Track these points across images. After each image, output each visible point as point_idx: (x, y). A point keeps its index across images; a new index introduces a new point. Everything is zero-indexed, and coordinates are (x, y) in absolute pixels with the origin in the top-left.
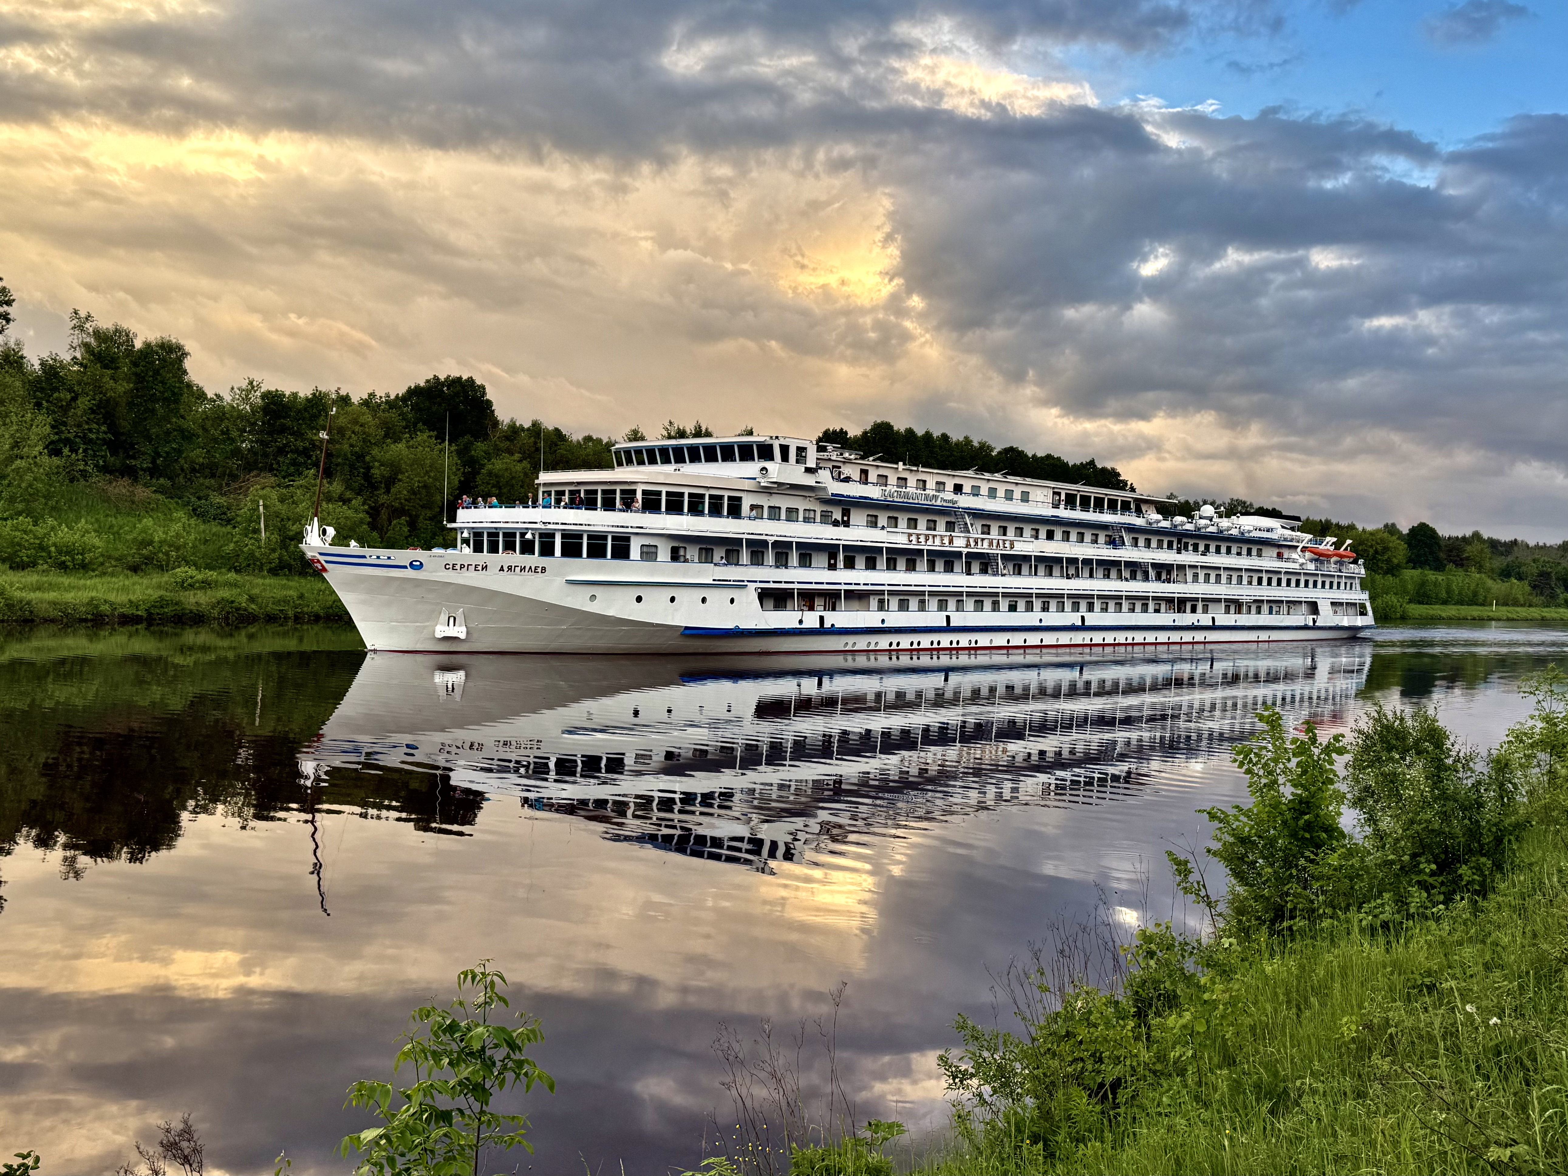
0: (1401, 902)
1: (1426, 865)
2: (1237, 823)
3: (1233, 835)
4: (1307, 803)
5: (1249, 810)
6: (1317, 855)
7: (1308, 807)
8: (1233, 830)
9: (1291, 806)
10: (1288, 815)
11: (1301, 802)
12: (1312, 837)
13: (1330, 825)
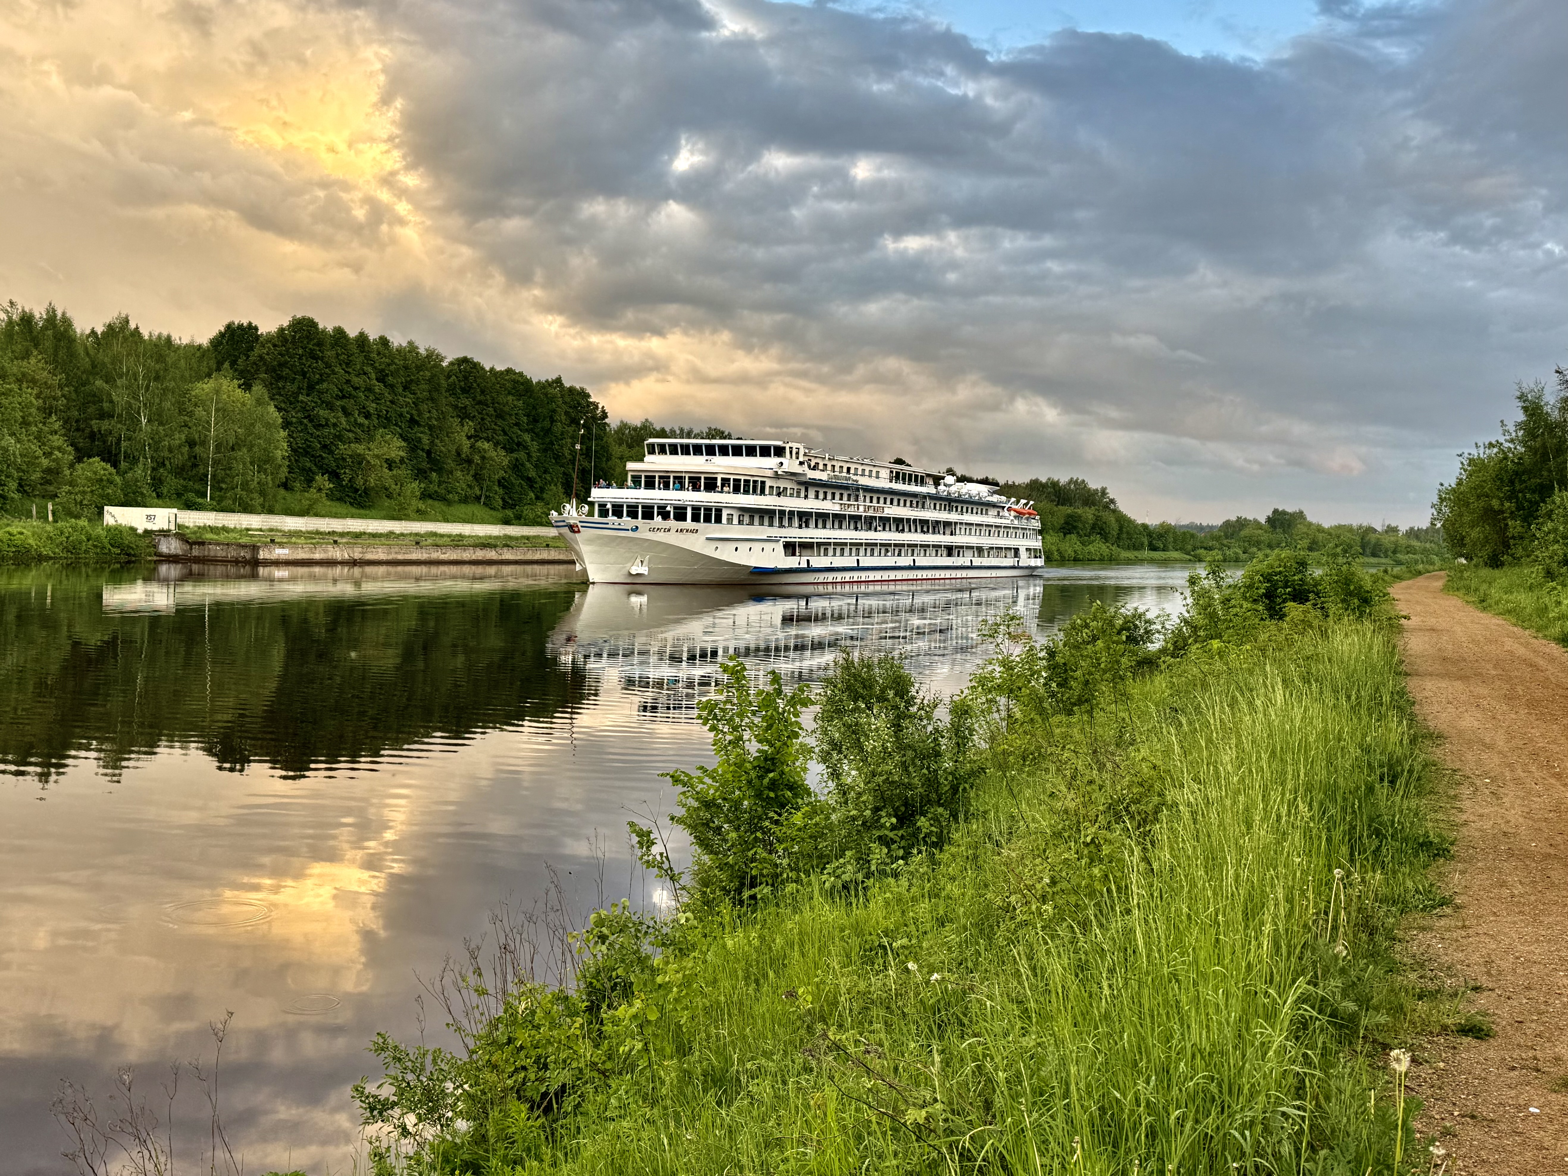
0: (863, 860)
1: (886, 819)
2: (701, 786)
3: (697, 799)
4: (773, 759)
5: (715, 771)
6: (780, 815)
7: (774, 764)
8: (697, 793)
9: (755, 764)
10: (753, 774)
11: (766, 759)
12: (777, 797)
13: (795, 782)
